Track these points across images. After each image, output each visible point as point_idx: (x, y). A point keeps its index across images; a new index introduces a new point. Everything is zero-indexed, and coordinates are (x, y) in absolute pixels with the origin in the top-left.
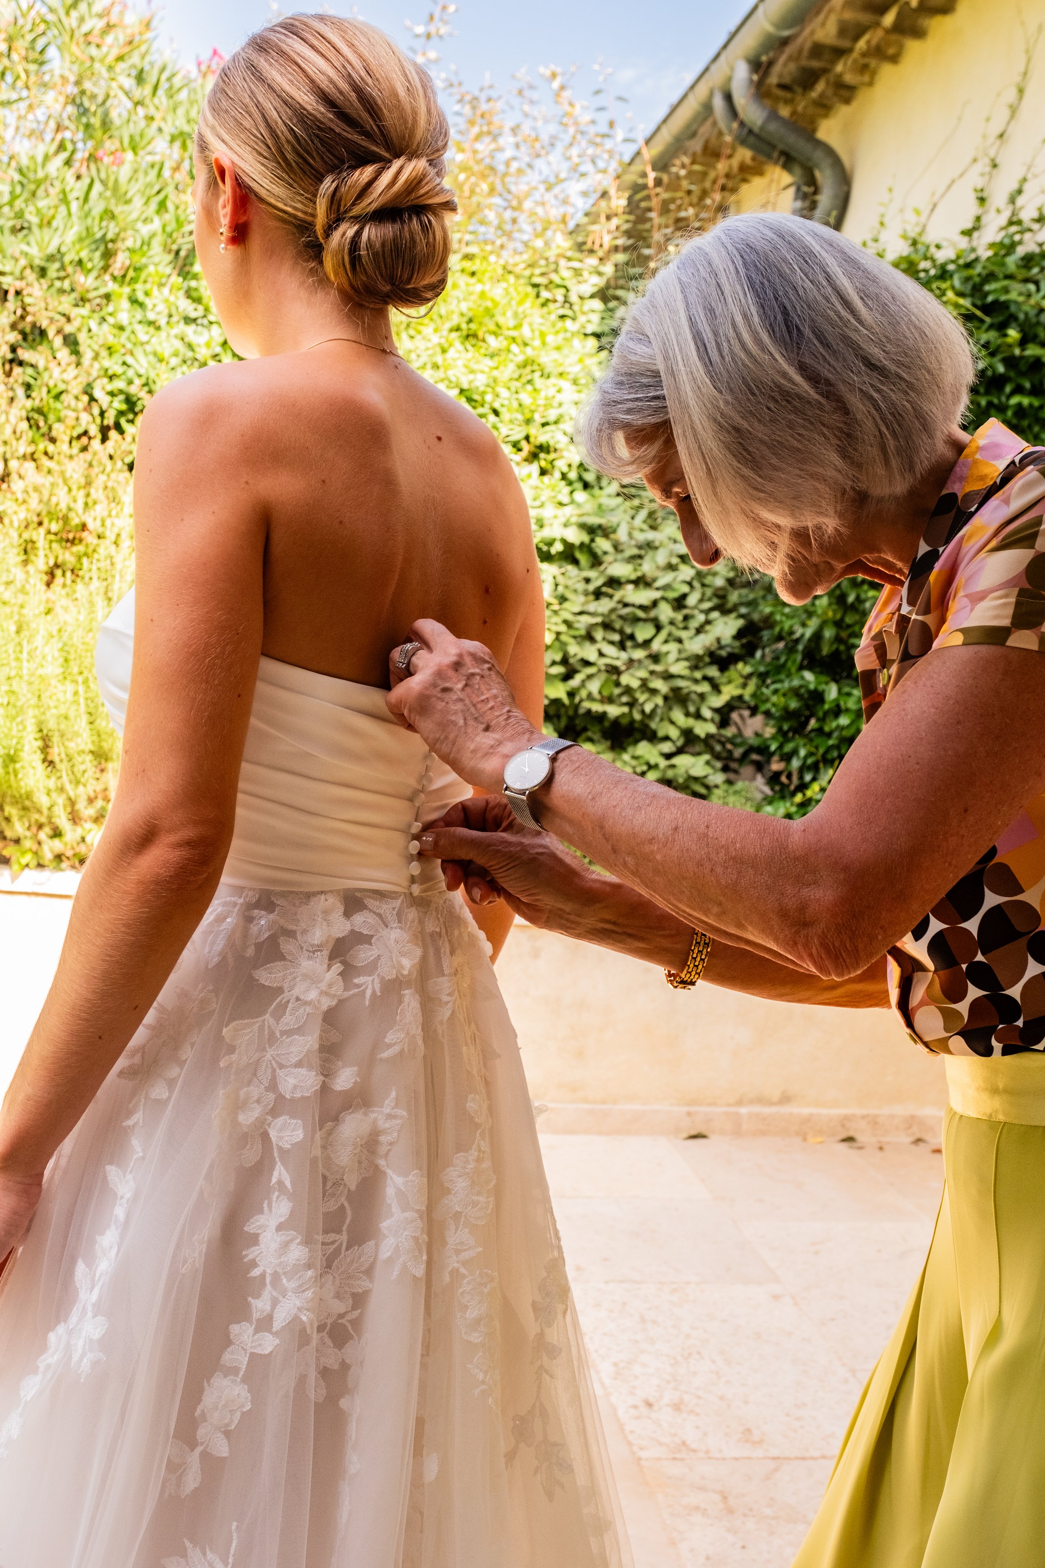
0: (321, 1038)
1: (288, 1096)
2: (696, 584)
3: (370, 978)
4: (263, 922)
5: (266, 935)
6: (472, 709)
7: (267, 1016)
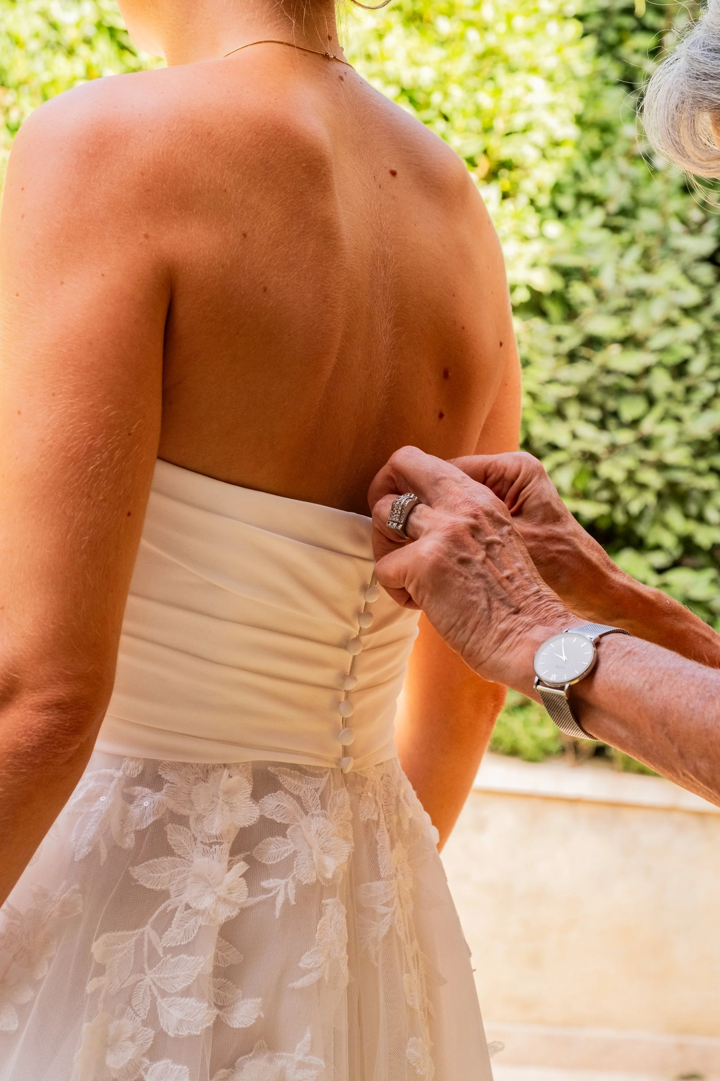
0: (216, 957)
1: (171, 1034)
2: (703, 345)
3: (283, 882)
4: (146, 804)
5: (150, 821)
6: (498, 588)
7: (148, 928)
